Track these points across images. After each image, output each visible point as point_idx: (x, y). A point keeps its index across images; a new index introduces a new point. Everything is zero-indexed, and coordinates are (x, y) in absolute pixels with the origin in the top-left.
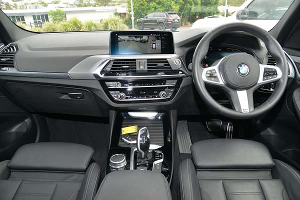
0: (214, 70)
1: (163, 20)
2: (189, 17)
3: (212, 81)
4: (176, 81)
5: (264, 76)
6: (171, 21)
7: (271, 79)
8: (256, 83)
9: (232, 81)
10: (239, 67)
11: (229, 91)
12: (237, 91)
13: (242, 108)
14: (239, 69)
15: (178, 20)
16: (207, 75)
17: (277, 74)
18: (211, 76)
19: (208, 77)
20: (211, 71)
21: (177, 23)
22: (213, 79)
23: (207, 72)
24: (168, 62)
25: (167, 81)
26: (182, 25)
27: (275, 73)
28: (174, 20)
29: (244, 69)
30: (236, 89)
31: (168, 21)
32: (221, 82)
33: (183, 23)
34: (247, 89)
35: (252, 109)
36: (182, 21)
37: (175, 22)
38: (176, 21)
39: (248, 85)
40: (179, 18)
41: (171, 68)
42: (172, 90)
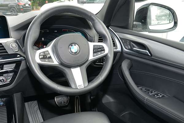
0: (47, 51)
1: (14, 4)
2: (40, 2)
3: (46, 63)
4: (14, 65)
5: (94, 53)
6: (22, 6)
7: (100, 55)
8: (88, 60)
9: (66, 61)
10: (70, 47)
11: (64, 70)
12: (72, 69)
13: (78, 85)
14: (70, 48)
15: (29, 5)
16: (41, 57)
17: (104, 50)
18: (45, 57)
19: (41, 58)
20: (44, 52)
21: (28, 7)
22: (47, 60)
23: (40, 53)
24: (3, 47)
25: (5, 66)
26: (33, 9)
27: (102, 49)
28: (25, 5)
29: (75, 49)
30: (70, 67)
31: (19, 6)
32: (55, 62)
33: (34, 7)
34: (80, 66)
35: (87, 84)
36: (33, 5)
37: (26, 7)
38: (27, 5)
39: (80, 62)
40: (29, 3)
41: (7, 52)
42: (11, 74)
